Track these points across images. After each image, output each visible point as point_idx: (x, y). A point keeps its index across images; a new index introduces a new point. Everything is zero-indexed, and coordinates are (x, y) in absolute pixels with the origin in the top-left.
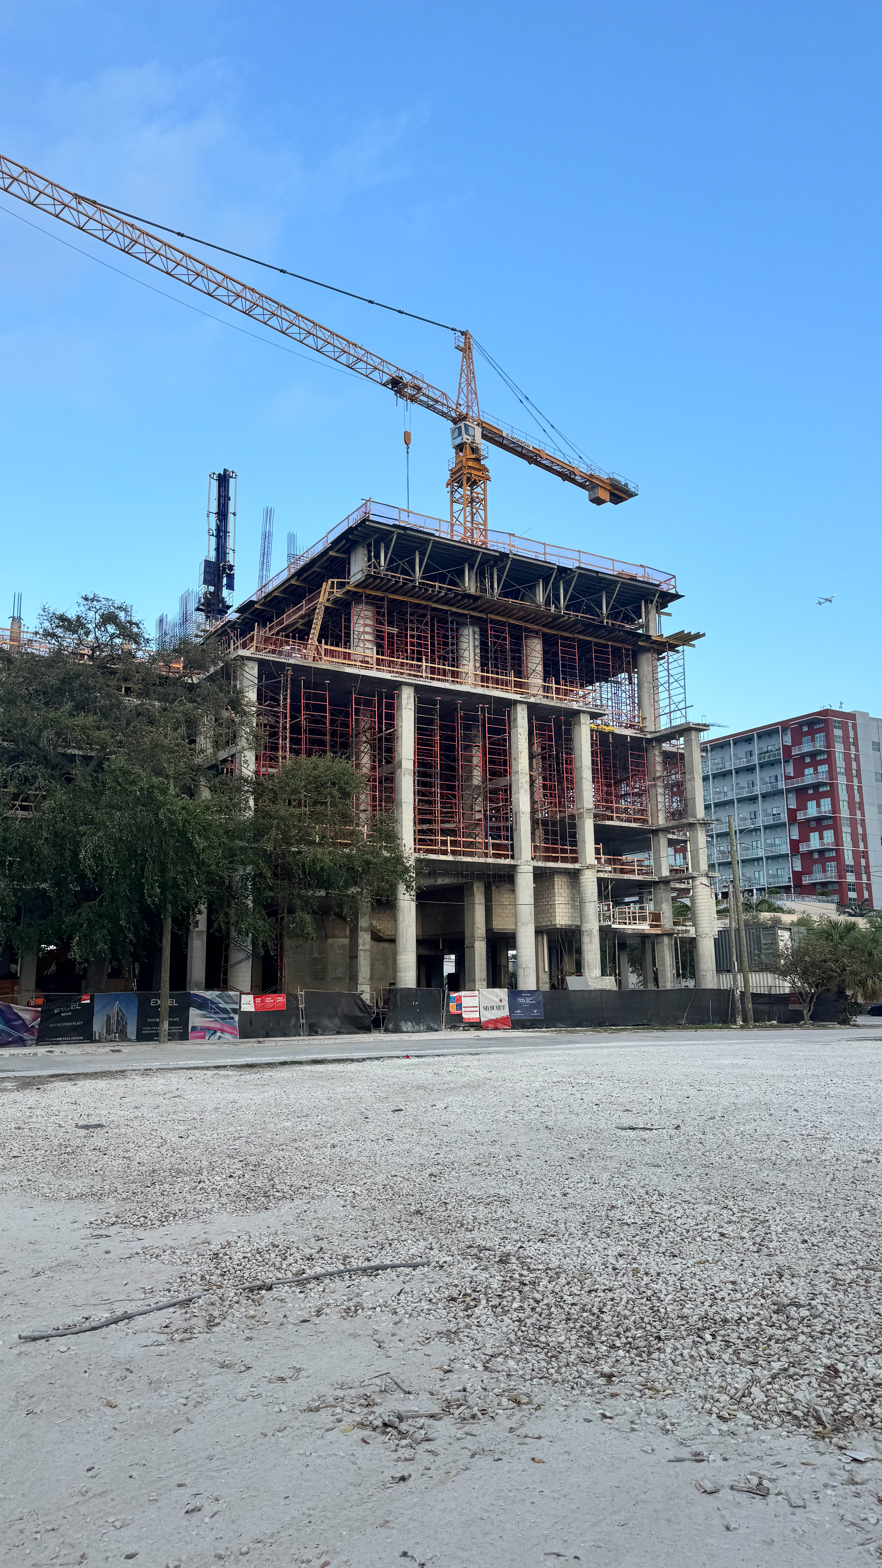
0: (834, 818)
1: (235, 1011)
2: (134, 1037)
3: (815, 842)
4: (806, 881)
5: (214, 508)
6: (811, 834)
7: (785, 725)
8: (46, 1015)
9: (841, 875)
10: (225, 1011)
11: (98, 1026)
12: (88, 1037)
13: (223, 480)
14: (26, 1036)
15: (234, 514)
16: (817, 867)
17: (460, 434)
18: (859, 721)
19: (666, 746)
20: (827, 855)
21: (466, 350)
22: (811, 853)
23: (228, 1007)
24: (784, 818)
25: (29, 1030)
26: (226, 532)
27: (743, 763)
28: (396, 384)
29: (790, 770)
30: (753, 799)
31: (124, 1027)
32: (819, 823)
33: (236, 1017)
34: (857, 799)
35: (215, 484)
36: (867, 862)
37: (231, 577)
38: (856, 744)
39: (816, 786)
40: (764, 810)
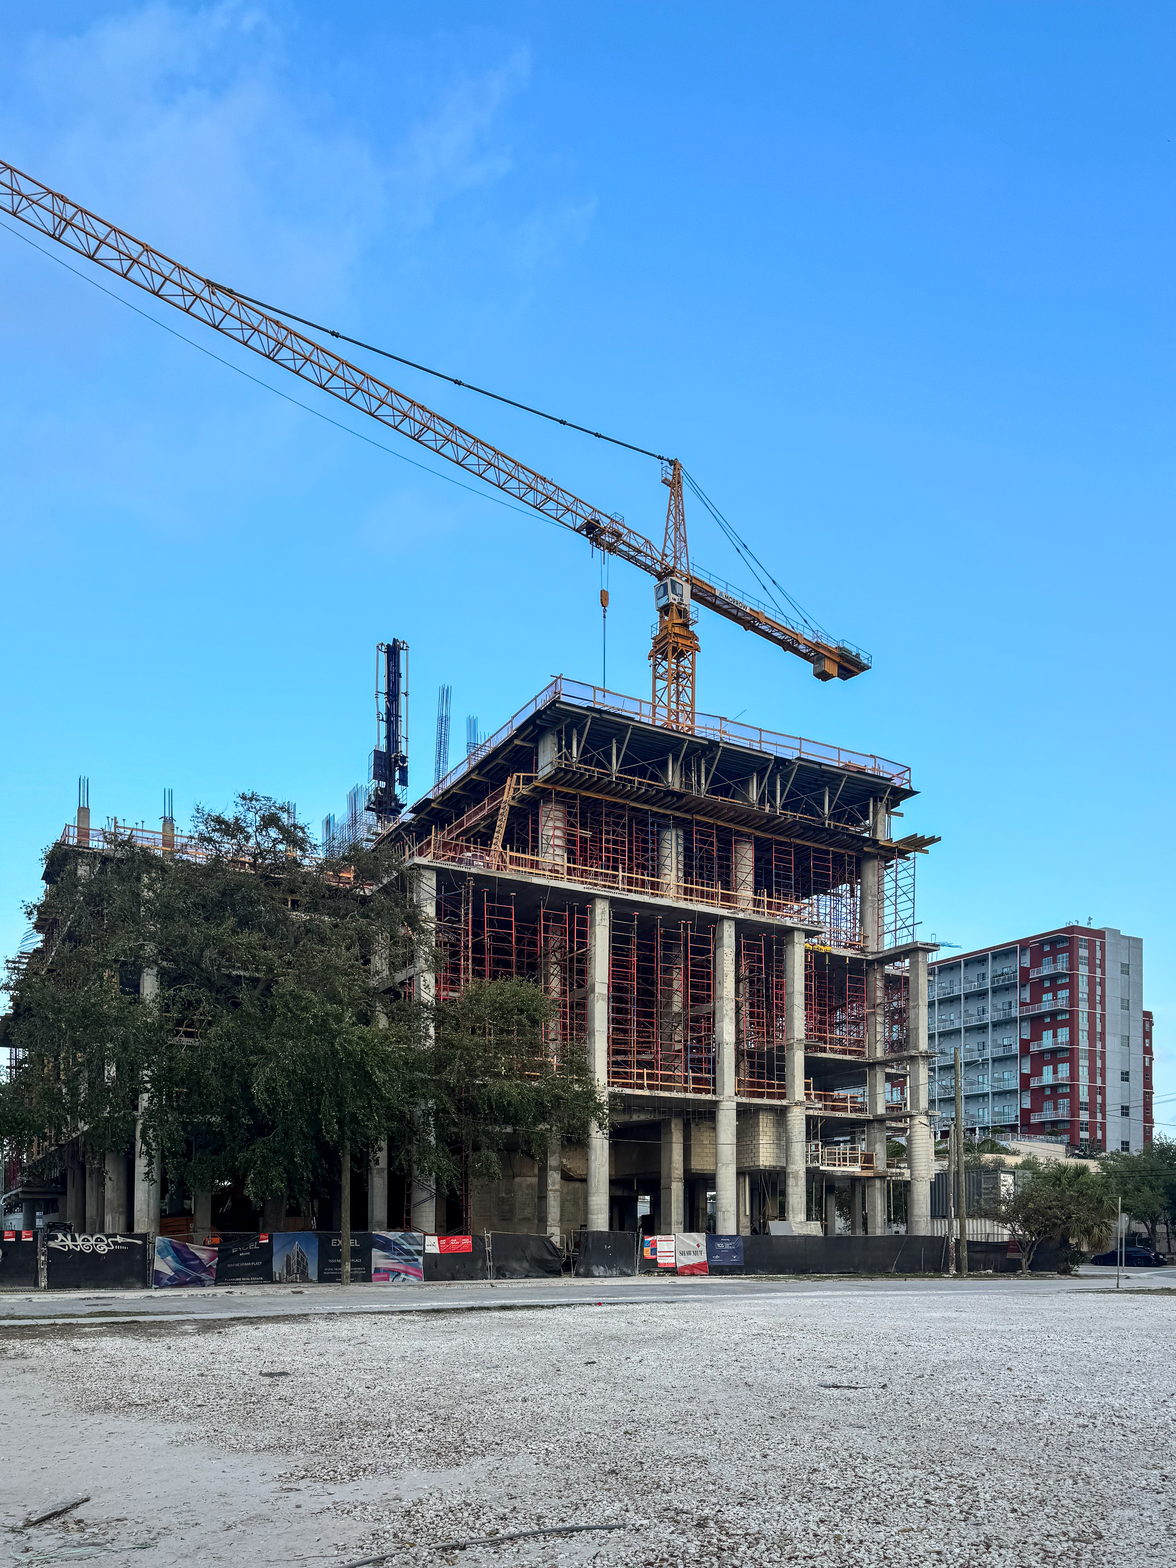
0: (1071, 1051)
1: (419, 1253)
2: (315, 1278)
3: (1047, 1077)
4: (1035, 1119)
5: (383, 688)
6: (1045, 1068)
7: (1024, 944)
8: (224, 1255)
9: (1074, 1112)
10: (408, 1252)
11: (278, 1266)
12: (266, 1276)
13: (393, 652)
14: (204, 1276)
15: (406, 694)
16: (1048, 1105)
17: (666, 593)
18: (1108, 940)
19: (889, 969)
20: (1060, 1091)
21: (674, 484)
22: (1043, 1088)
23: (412, 1248)
24: (1016, 1049)
25: (207, 1270)
26: (397, 716)
27: (974, 987)
28: (591, 530)
29: (1026, 995)
30: (982, 1028)
31: (305, 1267)
32: (1054, 1056)
33: (421, 1259)
34: (1099, 1029)
35: (383, 657)
36: (1104, 1099)
37: (404, 771)
38: (1102, 966)
39: (1053, 1014)
40: (994, 1041)
